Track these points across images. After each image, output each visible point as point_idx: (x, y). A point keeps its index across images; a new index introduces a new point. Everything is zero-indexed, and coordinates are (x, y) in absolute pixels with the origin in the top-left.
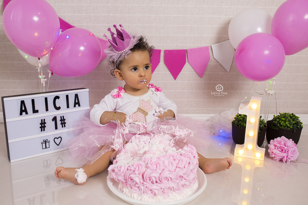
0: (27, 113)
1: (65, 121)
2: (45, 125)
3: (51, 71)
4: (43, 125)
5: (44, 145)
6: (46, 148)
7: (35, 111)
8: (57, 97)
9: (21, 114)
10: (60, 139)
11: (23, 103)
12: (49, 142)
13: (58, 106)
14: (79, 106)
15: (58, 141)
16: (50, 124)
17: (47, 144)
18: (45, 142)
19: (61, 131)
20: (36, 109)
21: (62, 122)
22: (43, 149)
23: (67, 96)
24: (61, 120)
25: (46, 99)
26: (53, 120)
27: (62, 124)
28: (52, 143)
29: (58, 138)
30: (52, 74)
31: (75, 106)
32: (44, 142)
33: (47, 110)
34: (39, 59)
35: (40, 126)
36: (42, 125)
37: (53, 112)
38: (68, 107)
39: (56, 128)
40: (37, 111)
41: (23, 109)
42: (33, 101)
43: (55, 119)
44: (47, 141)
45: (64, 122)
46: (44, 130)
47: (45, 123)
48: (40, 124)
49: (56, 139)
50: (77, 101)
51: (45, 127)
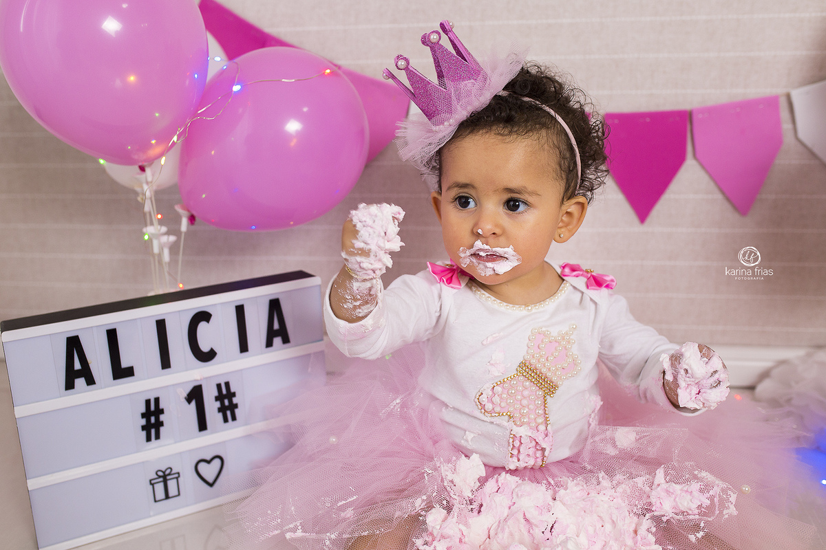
0: (90, 381)
1: (235, 400)
2: (162, 417)
3: (188, 211)
4: (152, 420)
5: (160, 488)
6: (167, 497)
7: (121, 372)
8: (203, 316)
9: (70, 385)
10: (217, 462)
11: (74, 344)
12: (177, 475)
13: (204, 347)
14: (286, 340)
15: (209, 471)
16: (178, 414)
17: (172, 485)
18: (161, 479)
19: (221, 435)
20: (125, 364)
21: (222, 403)
22: (155, 501)
23: (240, 310)
24: (220, 398)
25: (161, 325)
26: (189, 399)
27: (222, 410)
28: (189, 479)
29: (209, 462)
30: (192, 219)
31: (269, 344)
32: (160, 477)
33: (166, 363)
34: (142, 169)
35: (143, 422)
36: (148, 421)
37: (188, 372)
38: (244, 347)
39: (202, 426)
40: (129, 372)
41: (77, 366)
42: (112, 335)
43: (195, 395)
44: (169, 474)
45: (231, 401)
46: (158, 437)
47: (162, 411)
48: (143, 415)
49: (202, 467)
50: (276, 326)
51: (159, 424)
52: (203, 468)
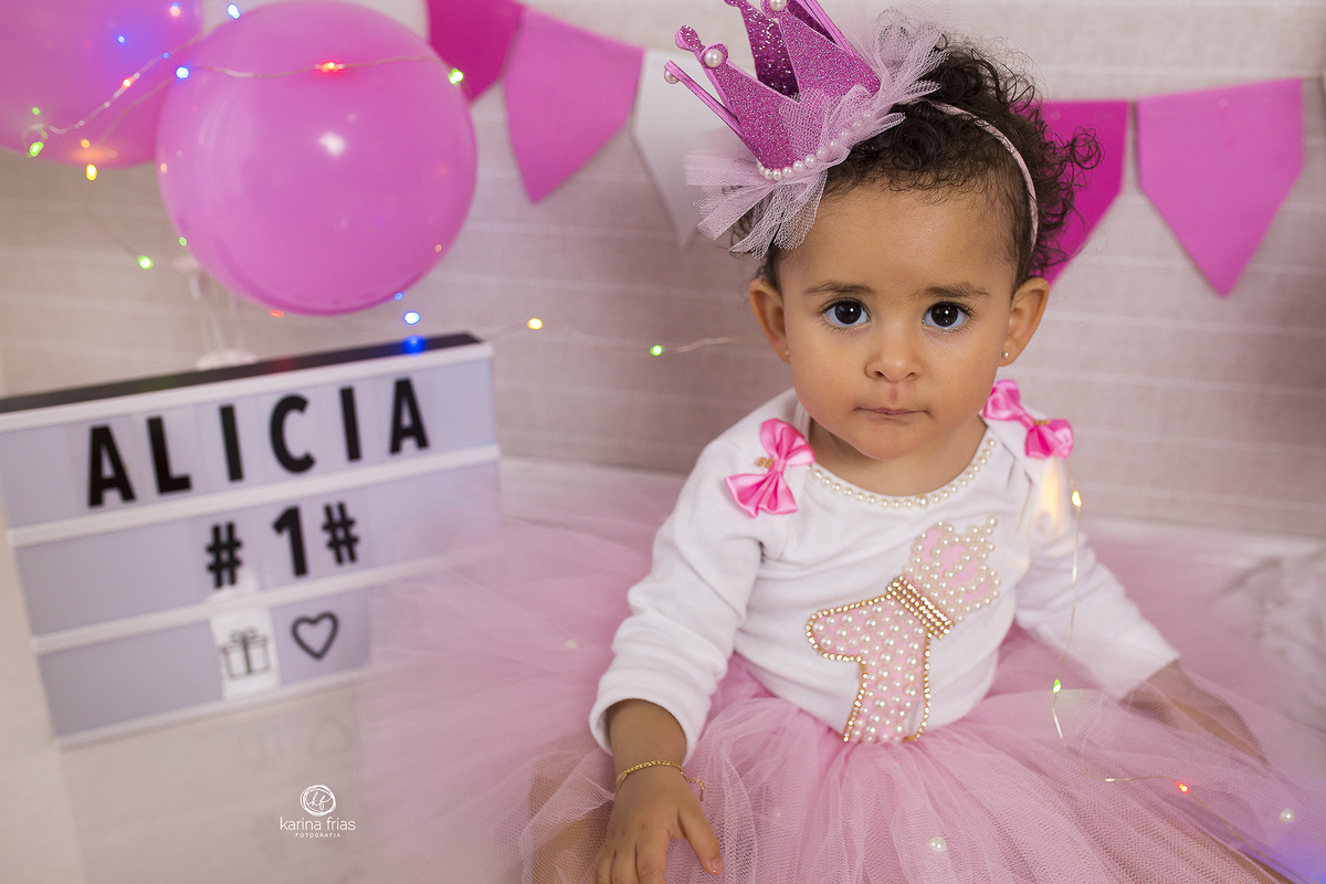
0: (128, 495)
1: (353, 531)
2: (239, 553)
4: (224, 555)
6: (249, 670)
7: (171, 483)
8: (294, 403)
9: (96, 499)
10: (326, 625)
11: (102, 439)
12: (261, 641)
13: (296, 449)
14: (422, 442)
15: (315, 636)
16: (263, 550)
17: (255, 652)
19: (328, 583)
20: (176, 472)
21: (334, 535)
22: (232, 677)
23: (347, 397)
24: (330, 526)
25: (228, 415)
26: (280, 526)
27: (334, 545)
29: (313, 622)
31: (395, 447)
33: (235, 472)
35: (210, 559)
36: (218, 558)
37: (268, 489)
38: (354, 452)
39: (300, 567)
40: (182, 484)
41: (107, 470)
42: (156, 428)
43: (289, 521)
44: (251, 638)
45: (347, 533)
46: (233, 581)
47: (239, 544)
48: (210, 549)
50: (406, 420)
51: (235, 563)
52: (304, 630)
